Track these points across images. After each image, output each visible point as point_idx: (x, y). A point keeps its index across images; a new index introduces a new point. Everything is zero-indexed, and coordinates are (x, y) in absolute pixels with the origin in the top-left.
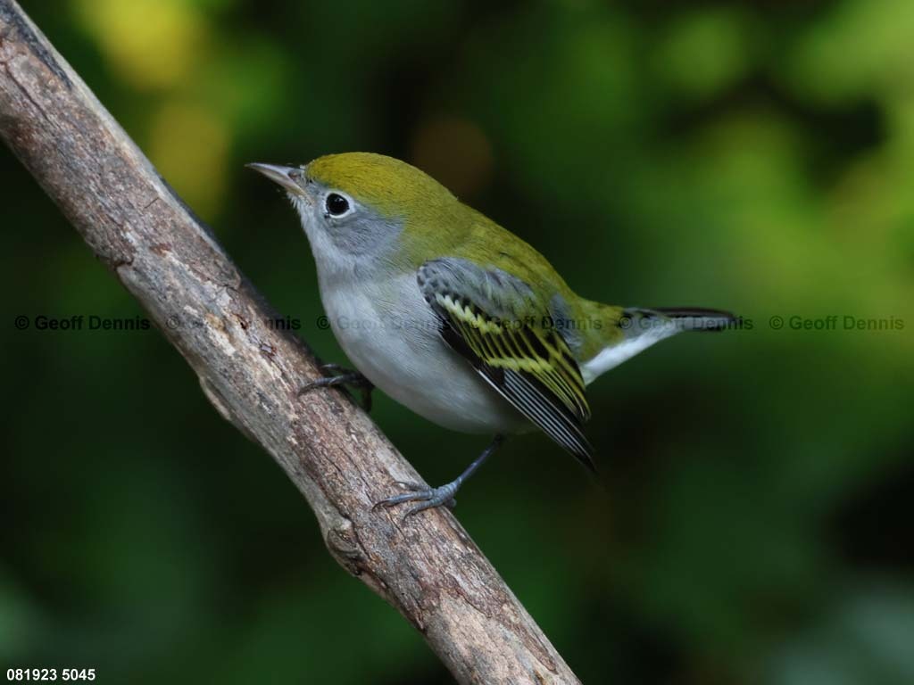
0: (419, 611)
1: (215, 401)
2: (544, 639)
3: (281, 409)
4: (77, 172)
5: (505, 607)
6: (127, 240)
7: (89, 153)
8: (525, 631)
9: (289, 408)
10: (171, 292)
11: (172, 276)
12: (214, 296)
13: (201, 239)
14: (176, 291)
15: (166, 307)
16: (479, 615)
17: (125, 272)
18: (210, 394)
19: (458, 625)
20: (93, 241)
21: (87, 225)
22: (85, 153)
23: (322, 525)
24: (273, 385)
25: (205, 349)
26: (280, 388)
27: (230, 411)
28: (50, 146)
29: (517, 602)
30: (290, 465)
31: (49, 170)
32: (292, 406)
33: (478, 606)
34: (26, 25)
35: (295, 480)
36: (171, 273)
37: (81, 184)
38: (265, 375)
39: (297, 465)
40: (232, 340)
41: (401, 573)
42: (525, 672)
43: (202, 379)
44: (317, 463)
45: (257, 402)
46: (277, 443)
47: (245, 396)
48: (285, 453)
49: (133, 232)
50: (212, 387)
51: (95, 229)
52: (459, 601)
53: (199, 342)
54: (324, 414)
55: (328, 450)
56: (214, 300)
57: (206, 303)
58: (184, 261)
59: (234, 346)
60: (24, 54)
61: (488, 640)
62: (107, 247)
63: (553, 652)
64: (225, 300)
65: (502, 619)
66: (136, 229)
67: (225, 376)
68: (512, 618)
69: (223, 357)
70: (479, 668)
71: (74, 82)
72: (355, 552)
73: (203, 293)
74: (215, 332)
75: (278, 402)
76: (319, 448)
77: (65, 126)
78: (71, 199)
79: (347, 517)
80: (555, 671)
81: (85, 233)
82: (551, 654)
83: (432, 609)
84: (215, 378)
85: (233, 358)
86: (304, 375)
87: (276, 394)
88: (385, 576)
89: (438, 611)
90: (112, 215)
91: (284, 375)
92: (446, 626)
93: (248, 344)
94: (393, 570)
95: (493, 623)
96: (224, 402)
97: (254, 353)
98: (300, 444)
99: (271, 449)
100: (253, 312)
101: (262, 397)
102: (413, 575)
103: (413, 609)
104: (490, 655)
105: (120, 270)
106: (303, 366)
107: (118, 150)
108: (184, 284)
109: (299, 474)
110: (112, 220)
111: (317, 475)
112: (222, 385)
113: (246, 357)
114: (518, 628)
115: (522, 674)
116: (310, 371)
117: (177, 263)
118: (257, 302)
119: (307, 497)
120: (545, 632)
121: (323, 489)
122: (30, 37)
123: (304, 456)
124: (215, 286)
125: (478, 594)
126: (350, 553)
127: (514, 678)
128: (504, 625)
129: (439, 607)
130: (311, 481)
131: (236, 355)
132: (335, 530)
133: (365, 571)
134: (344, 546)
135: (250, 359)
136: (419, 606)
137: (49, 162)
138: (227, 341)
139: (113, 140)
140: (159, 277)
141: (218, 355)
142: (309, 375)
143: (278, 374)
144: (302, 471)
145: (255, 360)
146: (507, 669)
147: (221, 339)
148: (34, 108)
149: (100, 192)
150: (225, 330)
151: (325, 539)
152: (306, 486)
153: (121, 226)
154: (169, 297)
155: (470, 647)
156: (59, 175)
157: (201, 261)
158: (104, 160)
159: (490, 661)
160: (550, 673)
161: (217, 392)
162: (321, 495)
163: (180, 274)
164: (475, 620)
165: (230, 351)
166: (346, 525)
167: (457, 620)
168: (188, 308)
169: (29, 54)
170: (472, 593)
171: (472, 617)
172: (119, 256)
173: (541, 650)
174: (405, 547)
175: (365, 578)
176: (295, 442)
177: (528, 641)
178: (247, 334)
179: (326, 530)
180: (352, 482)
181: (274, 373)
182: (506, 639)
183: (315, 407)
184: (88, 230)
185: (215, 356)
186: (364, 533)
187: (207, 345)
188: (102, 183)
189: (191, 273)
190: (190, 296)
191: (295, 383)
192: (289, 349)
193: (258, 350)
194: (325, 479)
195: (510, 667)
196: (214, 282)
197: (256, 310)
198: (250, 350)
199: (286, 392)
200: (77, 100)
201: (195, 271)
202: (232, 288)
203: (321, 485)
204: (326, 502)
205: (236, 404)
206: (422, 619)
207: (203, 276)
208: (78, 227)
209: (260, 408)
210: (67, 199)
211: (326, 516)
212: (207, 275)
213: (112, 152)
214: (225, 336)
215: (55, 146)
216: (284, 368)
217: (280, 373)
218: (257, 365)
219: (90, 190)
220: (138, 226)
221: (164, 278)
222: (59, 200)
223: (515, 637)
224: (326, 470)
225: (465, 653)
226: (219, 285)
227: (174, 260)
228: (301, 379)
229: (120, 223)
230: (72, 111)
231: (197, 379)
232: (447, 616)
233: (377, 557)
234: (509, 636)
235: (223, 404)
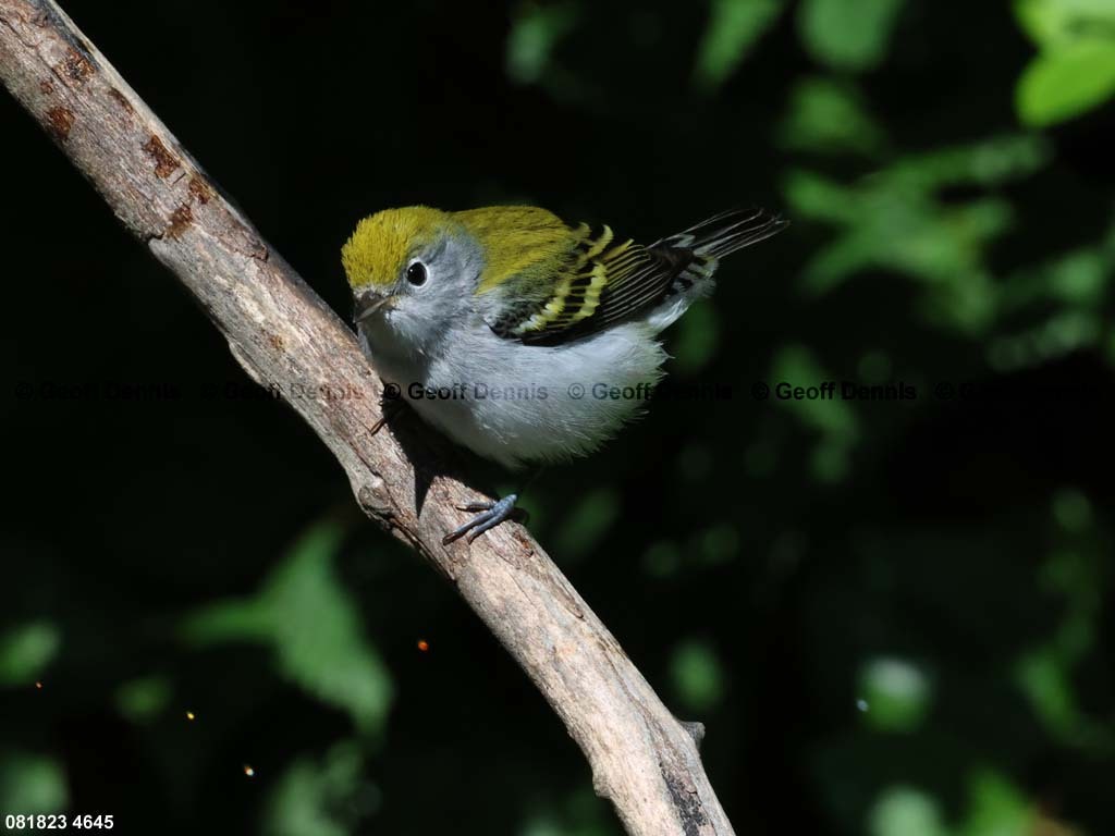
0: (450, 563)
1: (246, 365)
2: (570, 587)
3: (311, 373)
4: (108, 151)
5: (532, 558)
6: (158, 214)
7: (118, 132)
8: (552, 580)
9: (318, 372)
10: (201, 264)
11: (202, 247)
12: (243, 266)
13: (229, 213)
14: (206, 262)
15: (197, 276)
16: (509, 567)
17: (157, 245)
18: (240, 359)
19: (489, 577)
20: (124, 215)
21: (119, 200)
22: (115, 132)
23: (353, 483)
24: (302, 350)
25: (236, 317)
26: (309, 353)
27: (260, 375)
28: (81, 127)
29: (542, 552)
30: (320, 426)
31: (81, 149)
32: (321, 370)
33: (507, 558)
34: (53, 10)
35: (327, 440)
36: (201, 245)
37: (111, 161)
38: (294, 341)
39: (328, 426)
40: (262, 307)
41: (432, 528)
42: (554, 620)
43: (232, 346)
44: (347, 424)
45: (288, 367)
46: (307, 404)
47: (276, 360)
48: (316, 415)
49: (163, 207)
50: (243, 352)
51: (126, 204)
52: (488, 553)
53: (229, 311)
54: (352, 377)
55: (357, 412)
56: (243, 270)
57: (235, 273)
58: (213, 234)
59: (263, 313)
60: (53, 38)
61: (518, 589)
62: (138, 221)
63: (579, 599)
64: (252, 269)
65: (530, 570)
66: (166, 204)
67: (255, 343)
68: (540, 569)
69: (253, 324)
70: (510, 617)
71: (101, 64)
72: (388, 508)
73: (232, 263)
74: (244, 300)
75: (307, 366)
76: (349, 410)
77: (95, 107)
78: (103, 177)
79: (377, 474)
80: (581, 618)
81: (116, 208)
82: (578, 602)
83: (463, 561)
84: (245, 343)
85: (263, 325)
86: (331, 340)
87: (305, 359)
88: (417, 530)
89: (469, 564)
90: (142, 191)
91: (312, 340)
92: (476, 577)
93: (277, 312)
94: (424, 526)
95: (522, 574)
96: (255, 366)
97: (283, 320)
98: (331, 406)
99: (301, 411)
100: (279, 280)
101: (292, 361)
102: (443, 530)
103: (445, 562)
104: (520, 604)
105: (153, 244)
106: (329, 331)
107: (145, 129)
108: (213, 256)
109: (329, 435)
110: (143, 195)
111: (348, 435)
112: (252, 350)
113: (276, 324)
114: (547, 578)
115: (551, 622)
116: (336, 335)
117: (206, 235)
118: (283, 271)
119: (338, 456)
120: (569, 579)
121: (356, 449)
122: (58, 22)
123: (334, 417)
124: (243, 257)
125: (506, 546)
126: (383, 510)
127: (544, 627)
128: (532, 575)
129: (470, 560)
130: (341, 441)
131: (266, 322)
132: (366, 488)
133: (397, 527)
134: (378, 504)
135: (280, 326)
136: (450, 558)
137: (80, 141)
138: (256, 309)
139: (141, 119)
140: (190, 249)
141: (249, 322)
142: (335, 339)
143: (307, 340)
144: (333, 432)
145: (284, 327)
146: (537, 618)
147: (251, 307)
148: (64, 89)
149: (131, 170)
150: (254, 298)
151: (356, 495)
152: (338, 447)
153: (152, 201)
154: (200, 268)
155: (501, 598)
156: (90, 153)
157: (229, 233)
158: (133, 139)
159: (520, 610)
160: (578, 620)
161: (248, 358)
162: (352, 454)
163: (209, 245)
164: (505, 572)
165: (260, 318)
166: (377, 483)
167: (488, 571)
168: (218, 278)
169: (58, 39)
170: (500, 545)
171: (501, 569)
172: (150, 229)
173: (568, 598)
174: (435, 504)
175: (397, 533)
176: (325, 404)
177: (556, 590)
178: (275, 301)
179: (356, 487)
180: (382, 442)
181: (303, 339)
182: (535, 589)
183: (343, 371)
184: (119, 205)
185: (246, 324)
186: (395, 490)
187: (237, 313)
188: (132, 159)
189: (220, 245)
190: (221, 267)
191: (323, 348)
192: (315, 316)
193: (286, 318)
194: (355, 439)
195: (540, 616)
196: (242, 253)
197: (282, 278)
198: (279, 318)
199: (315, 357)
200: (105, 81)
201: (223, 242)
202: (259, 258)
203: (351, 444)
204: (358, 460)
205: (266, 368)
206: (452, 571)
207: (231, 248)
208: (108, 201)
209: (291, 372)
210: (98, 175)
211: (357, 474)
212: (235, 246)
213: (139, 130)
214: (255, 304)
215: (86, 126)
216: (312, 333)
217: (309, 339)
218: (287, 330)
219: (120, 167)
220: (168, 201)
221: (194, 250)
222: (89, 177)
223: (543, 587)
224: (356, 431)
225: (497, 603)
226: (247, 256)
227: (203, 233)
228: (329, 344)
229: (150, 198)
230: (101, 92)
231: (227, 344)
232: (479, 568)
233: (409, 513)
234: (538, 587)
235: (253, 368)
